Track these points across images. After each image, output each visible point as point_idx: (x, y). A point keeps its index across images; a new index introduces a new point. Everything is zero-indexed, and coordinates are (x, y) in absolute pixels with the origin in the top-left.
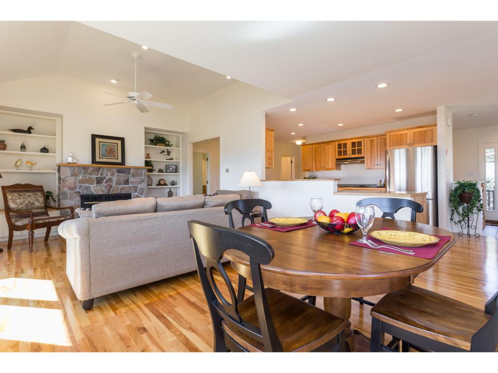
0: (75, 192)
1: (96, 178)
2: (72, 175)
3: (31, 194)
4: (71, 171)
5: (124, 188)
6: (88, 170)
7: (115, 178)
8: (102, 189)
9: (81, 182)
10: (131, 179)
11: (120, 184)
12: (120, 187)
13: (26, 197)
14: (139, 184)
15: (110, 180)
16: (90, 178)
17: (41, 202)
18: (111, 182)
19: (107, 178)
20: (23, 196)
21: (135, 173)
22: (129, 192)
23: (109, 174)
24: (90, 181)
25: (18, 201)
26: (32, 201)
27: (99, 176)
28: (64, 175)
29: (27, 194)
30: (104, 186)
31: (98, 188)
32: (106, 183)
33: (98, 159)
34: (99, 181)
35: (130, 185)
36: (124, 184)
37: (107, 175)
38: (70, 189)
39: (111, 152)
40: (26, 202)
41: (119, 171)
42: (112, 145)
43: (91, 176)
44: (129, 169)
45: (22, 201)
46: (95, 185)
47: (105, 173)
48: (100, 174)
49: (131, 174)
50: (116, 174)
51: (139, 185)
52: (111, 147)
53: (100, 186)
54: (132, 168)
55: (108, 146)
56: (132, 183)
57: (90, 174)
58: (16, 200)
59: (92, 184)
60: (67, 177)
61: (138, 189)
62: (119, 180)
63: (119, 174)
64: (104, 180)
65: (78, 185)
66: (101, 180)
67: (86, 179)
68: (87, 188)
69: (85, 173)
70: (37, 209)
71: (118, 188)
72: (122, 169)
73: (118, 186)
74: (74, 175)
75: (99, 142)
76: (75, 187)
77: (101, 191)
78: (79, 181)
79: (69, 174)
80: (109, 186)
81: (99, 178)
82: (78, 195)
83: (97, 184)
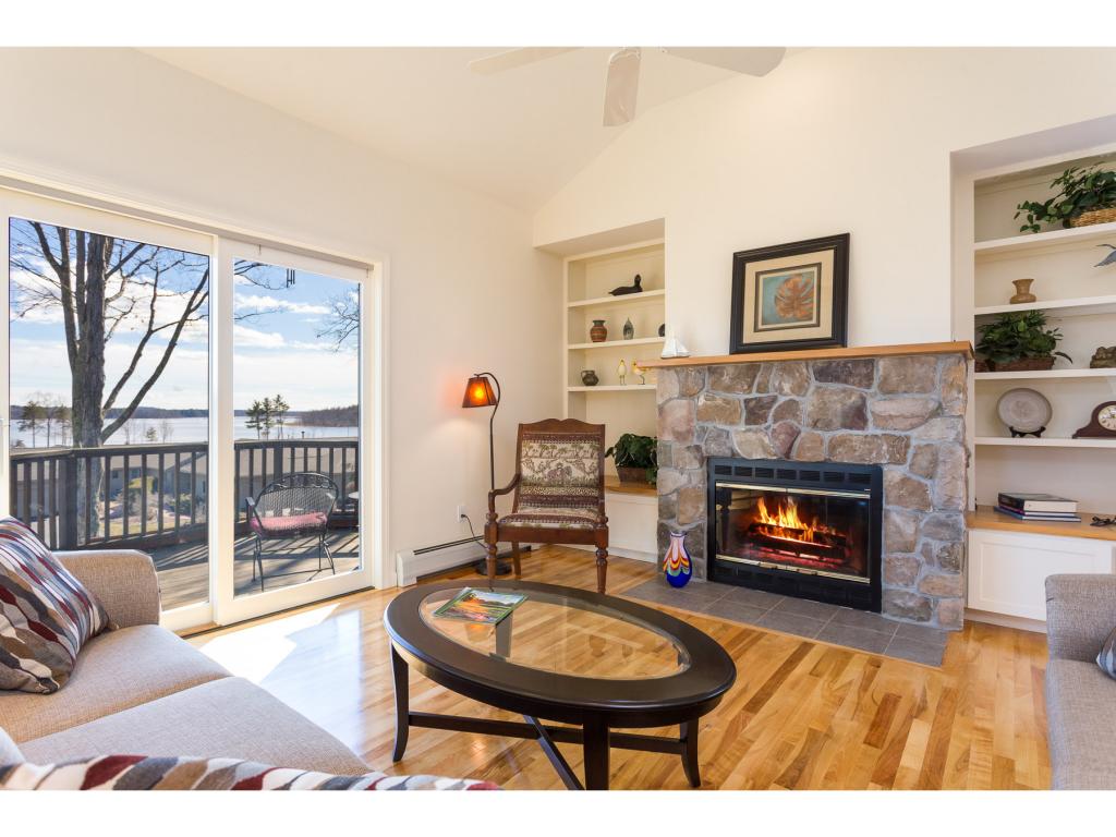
0: (688, 448)
1: (747, 401)
2: (683, 395)
3: (568, 446)
4: (679, 381)
5: (842, 442)
6: (722, 375)
7: (808, 403)
8: (762, 441)
9: (704, 415)
10: (877, 406)
11: (828, 426)
12: (827, 436)
13: (555, 451)
14: (913, 427)
15: (791, 408)
16: (727, 402)
17: (587, 470)
18: (795, 416)
19: (782, 400)
20: (550, 450)
21: (894, 379)
22: (872, 459)
23: (787, 387)
24: (726, 413)
25: (537, 462)
26: (565, 465)
27: (754, 395)
28: (662, 396)
29: (560, 446)
30: (771, 430)
31: (752, 436)
32: (775, 421)
33: (749, 336)
34: (755, 414)
35: (871, 430)
36: (844, 426)
37: (781, 390)
38: (680, 436)
39: (796, 302)
40: (553, 466)
41: (826, 373)
42: (800, 275)
43: (730, 396)
44: (868, 361)
45: (545, 464)
46: (742, 427)
47: (774, 382)
48: (755, 388)
49: (876, 382)
50: (814, 383)
51: (914, 433)
52: (796, 285)
53: (756, 432)
54: (882, 356)
55: (787, 281)
56: (883, 420)
57: (728, 389)
58: (533, 460)
59: (732, 423)
60: (670, 399)
61: (911, 451)
62: (823, 407)
63: (824, 385)
64: (770, 408)
65: (696, 425)
66: (762, 407)
67: (716, 406)
68: (719, 436)
69: (714, 386)
70: (575, 486)
71: (822, 441)
72: (834, 364)
73: (819, 432)
74: (686, 394)
75: (758, 274)
76: (690, 432)
77: (760, 449)
78: (699, 413)
79: (675, 390)
80: (787, 433)
81: (754, 402)
82: (696, 458)
83: (748, 422)
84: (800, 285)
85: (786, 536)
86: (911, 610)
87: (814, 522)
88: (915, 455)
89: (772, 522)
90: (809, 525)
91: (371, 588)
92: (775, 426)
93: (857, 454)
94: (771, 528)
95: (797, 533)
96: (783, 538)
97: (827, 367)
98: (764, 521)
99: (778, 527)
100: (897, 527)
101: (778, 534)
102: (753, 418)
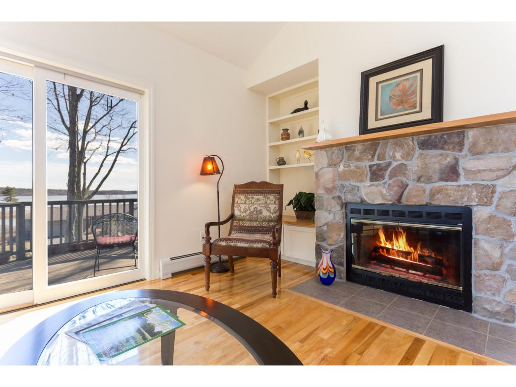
0: (333, 198)
1: (371, 167)
2: (330, 165)
3: (261, 197)
4: (328, 157)
5: (439, 191)
6: (354, 151)
7: (413, 165)
8: (381, 192)
9: (342, 176)
10: (467, 163)
11: (429, 180)
12: (428, 187)
13: (253, 200)
14: (498, 178)
15: (401, 169)
16: (358, 168)
17: (272, 211)
18: (404, 174)
19: (395, 164)
20: (251, 200)
21: (481, 143)
22: (463, 202)
23: (398, 155)
24: (357, 175)
25: (243, 206)
26: (259, 208)
27: (376, 162)
28: (317, 168)
29: (256, 197)
30: (387, 184)
31: (374, 189)
32: (390, 179)
33: (372, 124)
34: (376, 174)
35: (463, 181)
36: (441, 179)
37: (394, 157)
38: (328, 190)
39: (404, 98)
40: (252, 209)
41: (424, 145)
42: (407, 80)
43: (360, 164)
44: (461, 130)
45: (247, 208)
46: (368, 183)
47: (389, 152)
48: (376, 157)
49: (466, 147)
50: (418, 151)
51: (499, 183)
52: (404, 87)
53: (377, 186)
54: (471, 128)
55: (398, 85)
56: (470, 173)
57: (359, 159)
58: (241, 205)
59: (361, 181)
60: (322, 168)
61: (496, 196)
62: (425, 167)
63: (426, 152)
64: (386, 170)
65: (338, 183)
66: (381, 170)
67: (351, 171)
68: (353, 189)
69: (349, 158)
70: (264, 221)
71: (424, 191)
72: (433, 137)
73: (422, 185)
74: (332, 165)
75: (378, 84)
76: (334, 188)
77: (380, 197)
78: (340, 175)
79: (325, 161)
80: (399, 186)
81: (376, 166)
82: (338, 203)
83: (372, 180)
84: (407, 87)
85: (399, 256)
86: (498, 313)
87: (419, 247)
88: (500, 199)
89: (389, 246)
90: (415, 249)
91: (144, 279)
92: (390, 182)
93: (451, 199)
94: (388, 250)
95: (407, 254)
96: (397, 258)
97: (428, 140)
98: (383, 245)
99: (393, 249)
100: (486, 251)
101: (393, 255)
102: (375, 177)
